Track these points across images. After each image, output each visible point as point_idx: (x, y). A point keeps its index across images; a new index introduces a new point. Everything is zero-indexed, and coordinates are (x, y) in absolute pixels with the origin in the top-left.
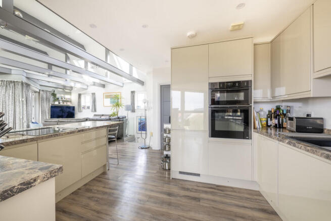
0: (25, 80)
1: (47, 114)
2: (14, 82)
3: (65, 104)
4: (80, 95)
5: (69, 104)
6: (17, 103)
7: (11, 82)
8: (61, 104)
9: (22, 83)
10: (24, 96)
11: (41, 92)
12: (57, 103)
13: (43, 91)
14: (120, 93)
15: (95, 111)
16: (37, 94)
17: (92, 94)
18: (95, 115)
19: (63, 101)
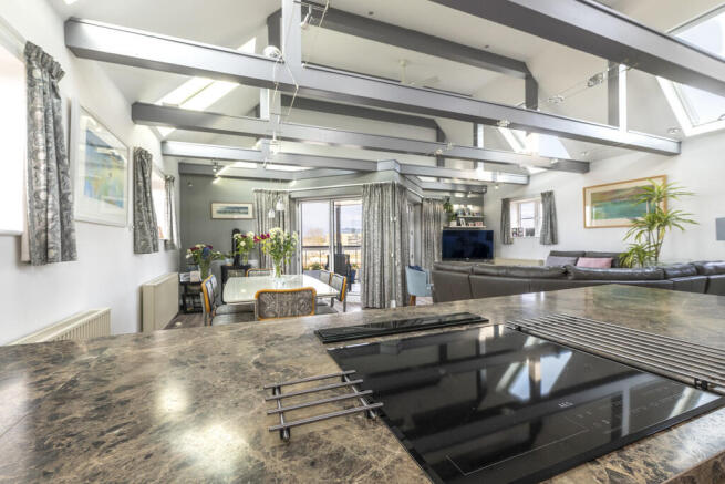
0: (398, 180)
1: (436, 249)
2: (381, 185)
3: (471, 225)
4: (506, 204)
5: (479, 225)
6: (386, 228)
7: (377, 186)
8: (464, 226)
9: (393, 185)
10: (397, 211)
11: (425, 204)
12: (454, 224)
13: (428, 200)
14: (664, 178)
15: (554, 241)
16: (419, 207)
17: (543, 195)
18: (553, 254)
19: (467, 220)
